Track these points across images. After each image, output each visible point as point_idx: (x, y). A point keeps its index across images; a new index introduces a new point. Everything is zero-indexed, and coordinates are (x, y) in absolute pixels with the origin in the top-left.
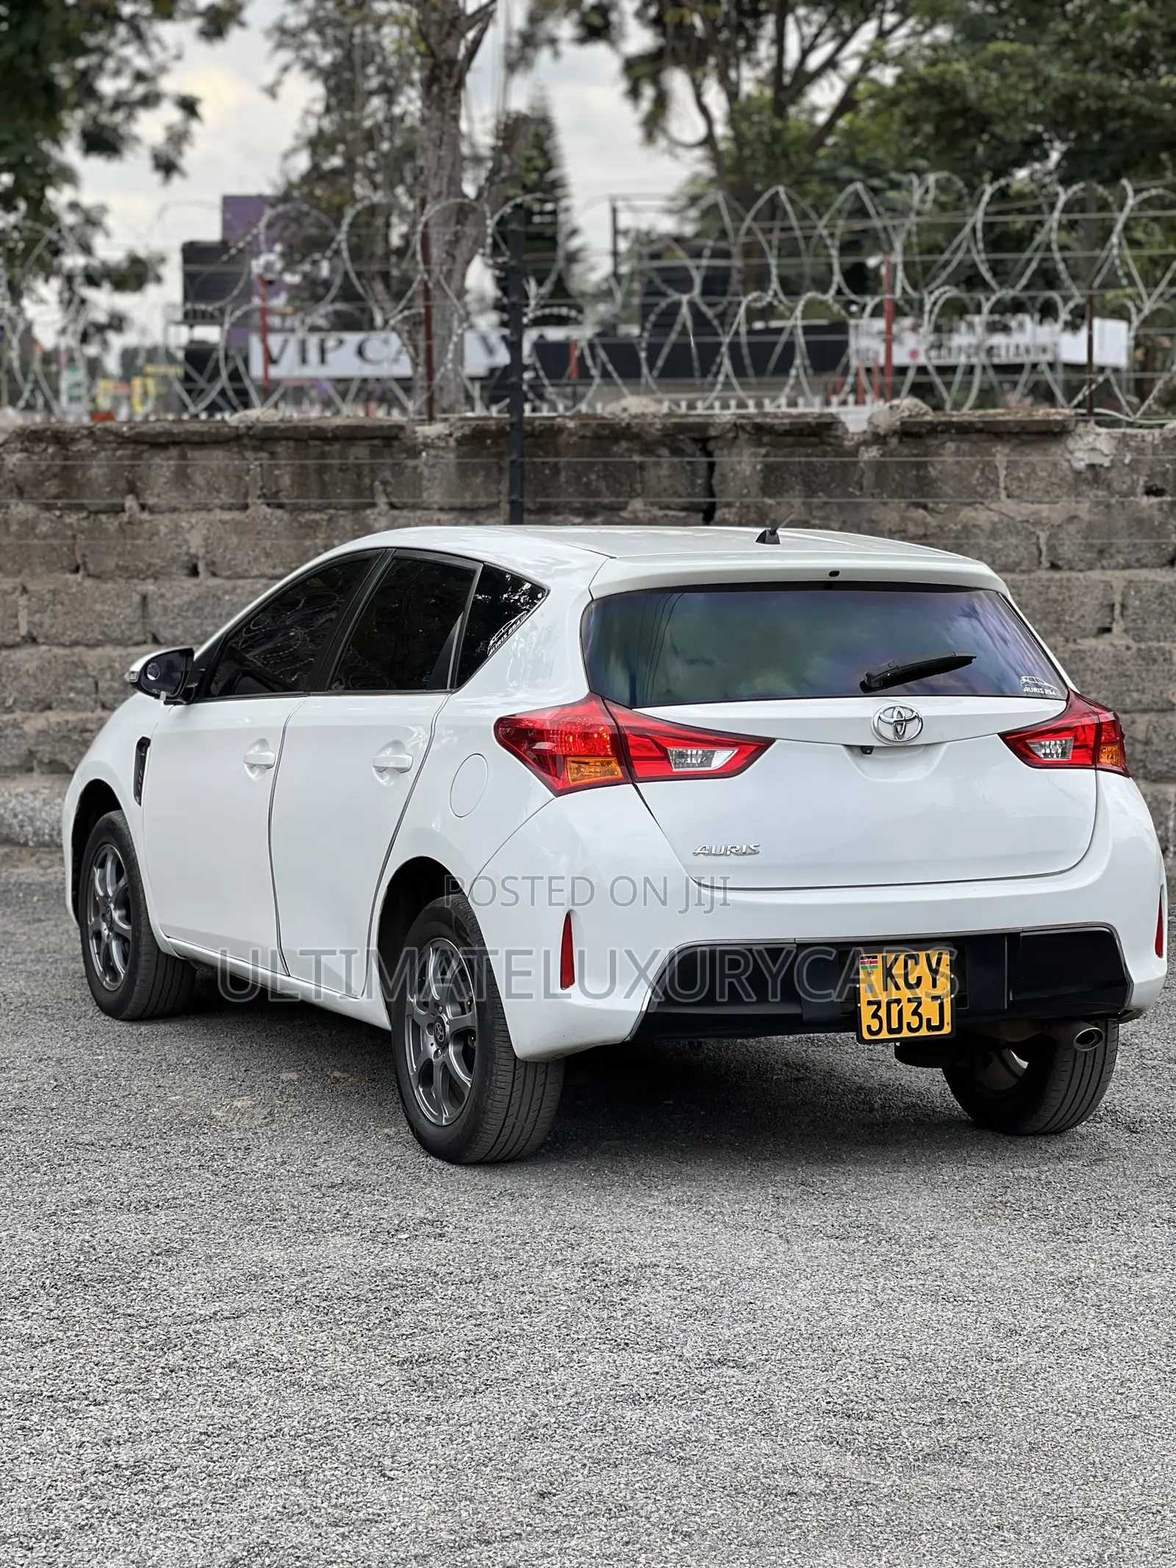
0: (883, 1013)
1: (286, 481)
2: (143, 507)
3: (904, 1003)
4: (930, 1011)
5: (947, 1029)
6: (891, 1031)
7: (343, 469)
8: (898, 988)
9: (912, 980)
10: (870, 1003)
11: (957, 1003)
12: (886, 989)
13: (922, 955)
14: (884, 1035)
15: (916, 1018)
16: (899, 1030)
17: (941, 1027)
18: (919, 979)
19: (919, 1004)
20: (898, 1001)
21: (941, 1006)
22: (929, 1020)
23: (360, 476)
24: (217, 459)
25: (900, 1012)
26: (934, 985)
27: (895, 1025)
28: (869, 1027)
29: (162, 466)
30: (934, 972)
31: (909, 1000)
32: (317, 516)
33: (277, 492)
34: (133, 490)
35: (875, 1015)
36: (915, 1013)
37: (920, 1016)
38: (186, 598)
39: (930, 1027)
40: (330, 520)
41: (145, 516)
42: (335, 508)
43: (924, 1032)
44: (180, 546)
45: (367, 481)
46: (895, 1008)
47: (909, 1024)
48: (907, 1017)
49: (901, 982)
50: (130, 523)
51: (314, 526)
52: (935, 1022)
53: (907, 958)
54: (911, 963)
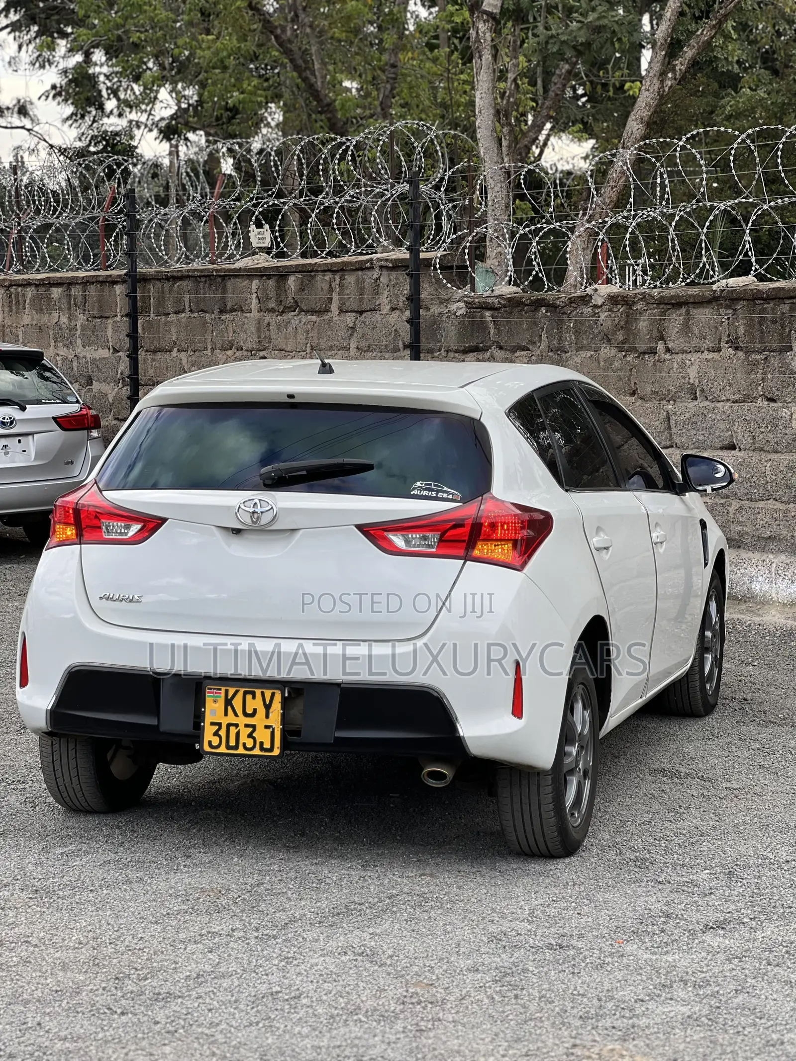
0: (223, 733)
1: (741, 330)
2: (668, 350)
3: (241, 727)
4: (263, 736)
5: (276, 752)
6: (228, 747)
7: (774, 322)
8: (236, 715)
9: (249, 711)
10: (212, 724)
11: (284, 732)
12: (226, 714)
13: (258, 692)
14: (223, 749)
15: (251, 740)
16: (236, 747)
17: (271, 749)
18: (255, 711)
19: (254, 730)
20: (236, 725)
21: (273, 734)
22: (262, 744)
23: (783, 326)
24: (705, 315)
25: (238, 734)
26: (267, 716)
27: (232, 743)
28: (210, 742)
29: (676, 320)
30: (268, 707)
31: (247, 726)
32: (758, 357)
33: (737, 338)
34: (662, 338)
35: (216, 734)
36: (250, 736)
37: (254, 739)
38: (687, 415)
39: (262, 748)
40: (766, 358)
41: (668, 356)
42: (769, 350)
43: (257, 751)
44: (684, 378)
45: (787, 330)
46: (233, 730)
47: (244, 744)
48: (243, 739)
49: (239, 711)
50: (658, 361)
51: (755, 364)
52: (267, 745)
53: (245, 693)
54: (249, 697)
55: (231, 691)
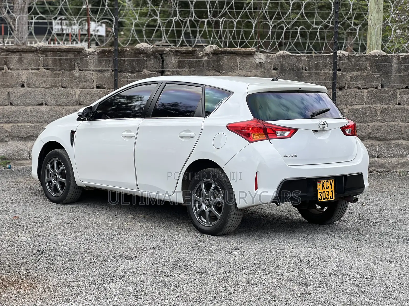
0: (322, 195)
1: (50, 62)
2: (9, 69)
4: (330, 194)
5: (334, 199)
7: (66, 60)
9: (327, 187)
10: (320, 192)
11: (335, 192)
12: (322, 189)
13: (329, 181)
14: (322, 200)
16: (325, 199)
17: (332, 198)
20: (325, 192)
21: (333, 193)
23: (71, 62)
24: (30, 56)
25: (325, 195)
26: (331, 188)
27: (324, 198)
28: (319, 198)
29: (15, 58)
30: (331, 185)
31: (327, 192)
32: (59, 72)
33: (48, 65)
34: (6, 64)
35: (321, 196)
36: (328, 195)
37: (329, 195)
38: (21, 93)
39: (331, 198)
40: (63, 73)
41: (9, 71)
42: (64, 70)
43: (329, 199)
44: (20, 79)
45: (73, 63)
48: (327, 196)
49: (325, 188)
50: (5, 73)
51: (58, 75)
52: (332, 197)
53: (326, 181)
54: (327, 182)
55: (323, 181)
